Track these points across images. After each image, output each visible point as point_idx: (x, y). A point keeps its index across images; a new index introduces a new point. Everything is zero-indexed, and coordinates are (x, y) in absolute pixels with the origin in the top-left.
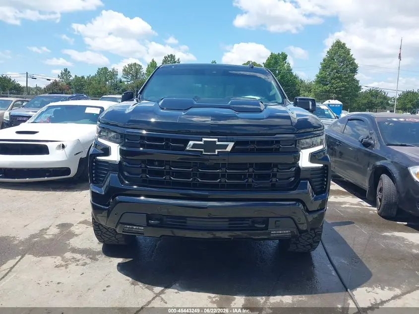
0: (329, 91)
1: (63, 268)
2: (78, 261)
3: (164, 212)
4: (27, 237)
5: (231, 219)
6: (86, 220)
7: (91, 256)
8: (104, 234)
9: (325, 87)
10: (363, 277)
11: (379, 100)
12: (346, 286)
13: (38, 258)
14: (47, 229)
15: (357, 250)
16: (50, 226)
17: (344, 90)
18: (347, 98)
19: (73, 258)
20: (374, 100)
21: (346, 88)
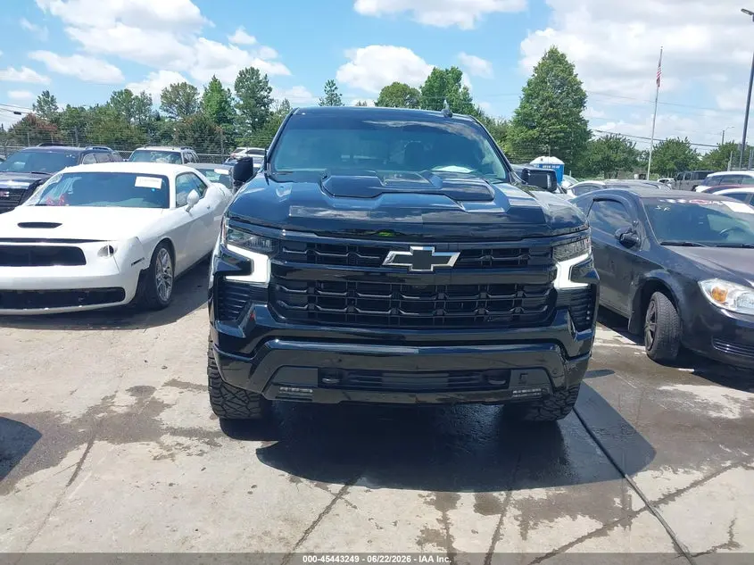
0: (537, 140)
1: (169, 460)
2: (188, 448)
3: (347, 363)
4: (84, 411)
5: (452, 373)
6: (174, 380)
7: (207, 440)
8: (229, 404)
9: (531, 132)
10: (643, 457)
11: (622, 156)
12: (621, 471)
13: (117, 447)
14: (113, 397)
15: (628, 415)
16: (116, 392)
17: (563, 138)
18: (568, 151)
19: (180, 444)
20: (613, 155)
21: (568, 135)
